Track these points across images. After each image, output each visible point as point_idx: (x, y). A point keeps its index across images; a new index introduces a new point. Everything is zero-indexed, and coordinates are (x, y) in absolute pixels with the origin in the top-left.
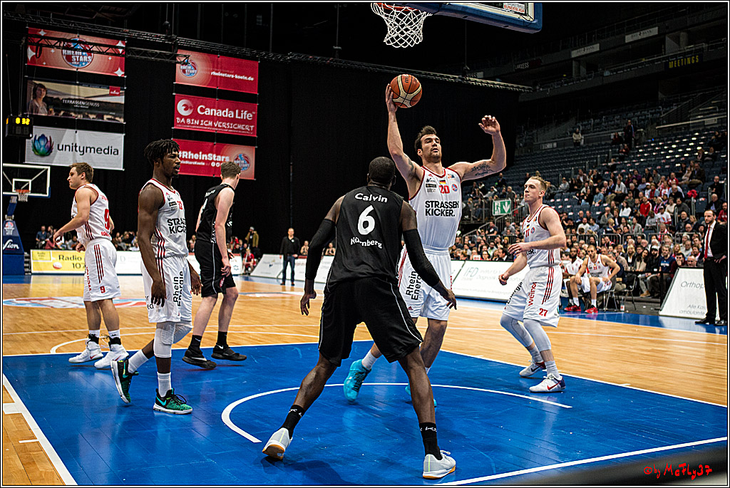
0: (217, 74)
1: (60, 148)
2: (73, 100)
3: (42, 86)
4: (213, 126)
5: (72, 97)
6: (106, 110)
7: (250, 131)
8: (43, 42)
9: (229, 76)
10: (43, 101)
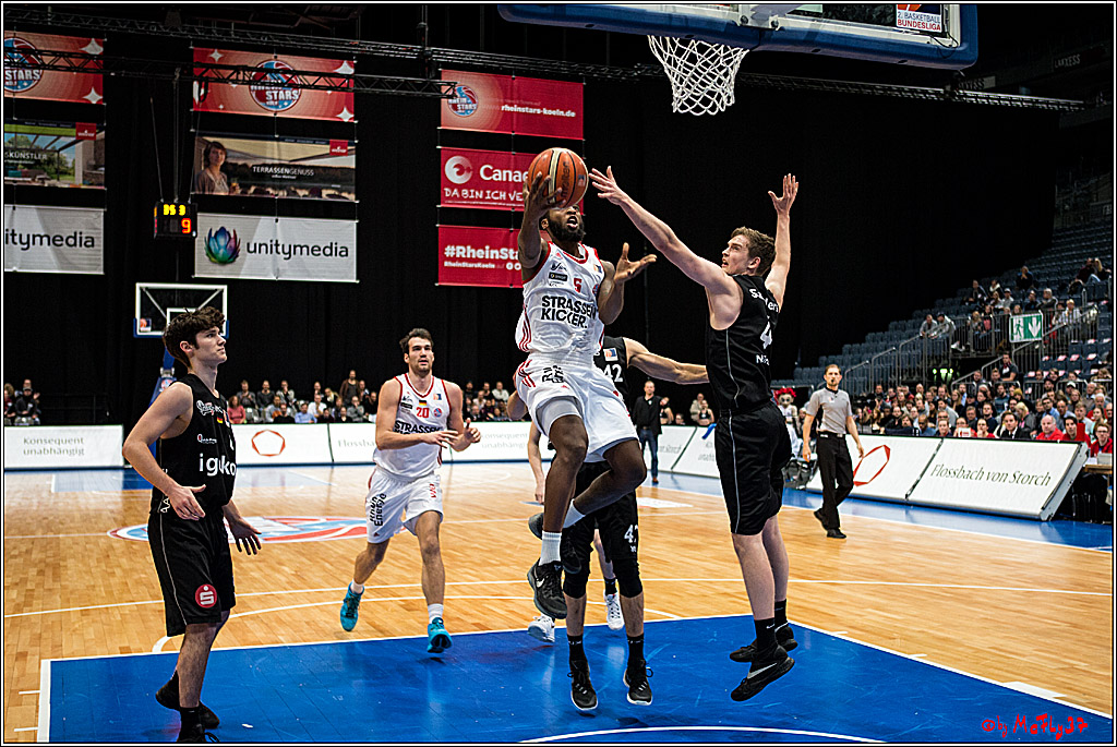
0: (511, 109)
1: (252, 249)
2: (270, 166)
3: (219, 145)
4: (508, 200)
5: (269, 162)
6: (324, 181)
8: (211, 73)
9: (532, 111)
10: (221, 170)
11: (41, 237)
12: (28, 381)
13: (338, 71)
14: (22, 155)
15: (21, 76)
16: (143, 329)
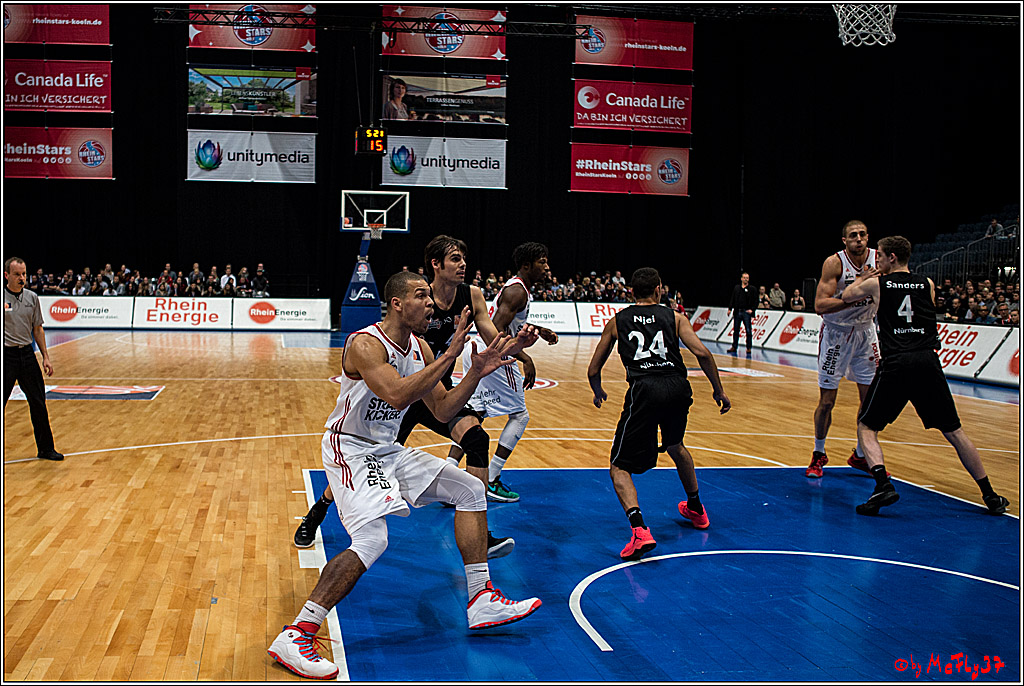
0: (633, 46)
1: (425, 163)
2: (439, 97)
3: (401, 82)
4: (629, 121)
5: (439, 94)
6: (482, 108)
7: (682, 126)
8: (398, 25)
9: (650, 47)
10: (403, 101)
11: (271, 155)
12: (261, 265)
13: (493, 19)
14: (257, 93)
15: (257, 34)
16: (346, 225)
